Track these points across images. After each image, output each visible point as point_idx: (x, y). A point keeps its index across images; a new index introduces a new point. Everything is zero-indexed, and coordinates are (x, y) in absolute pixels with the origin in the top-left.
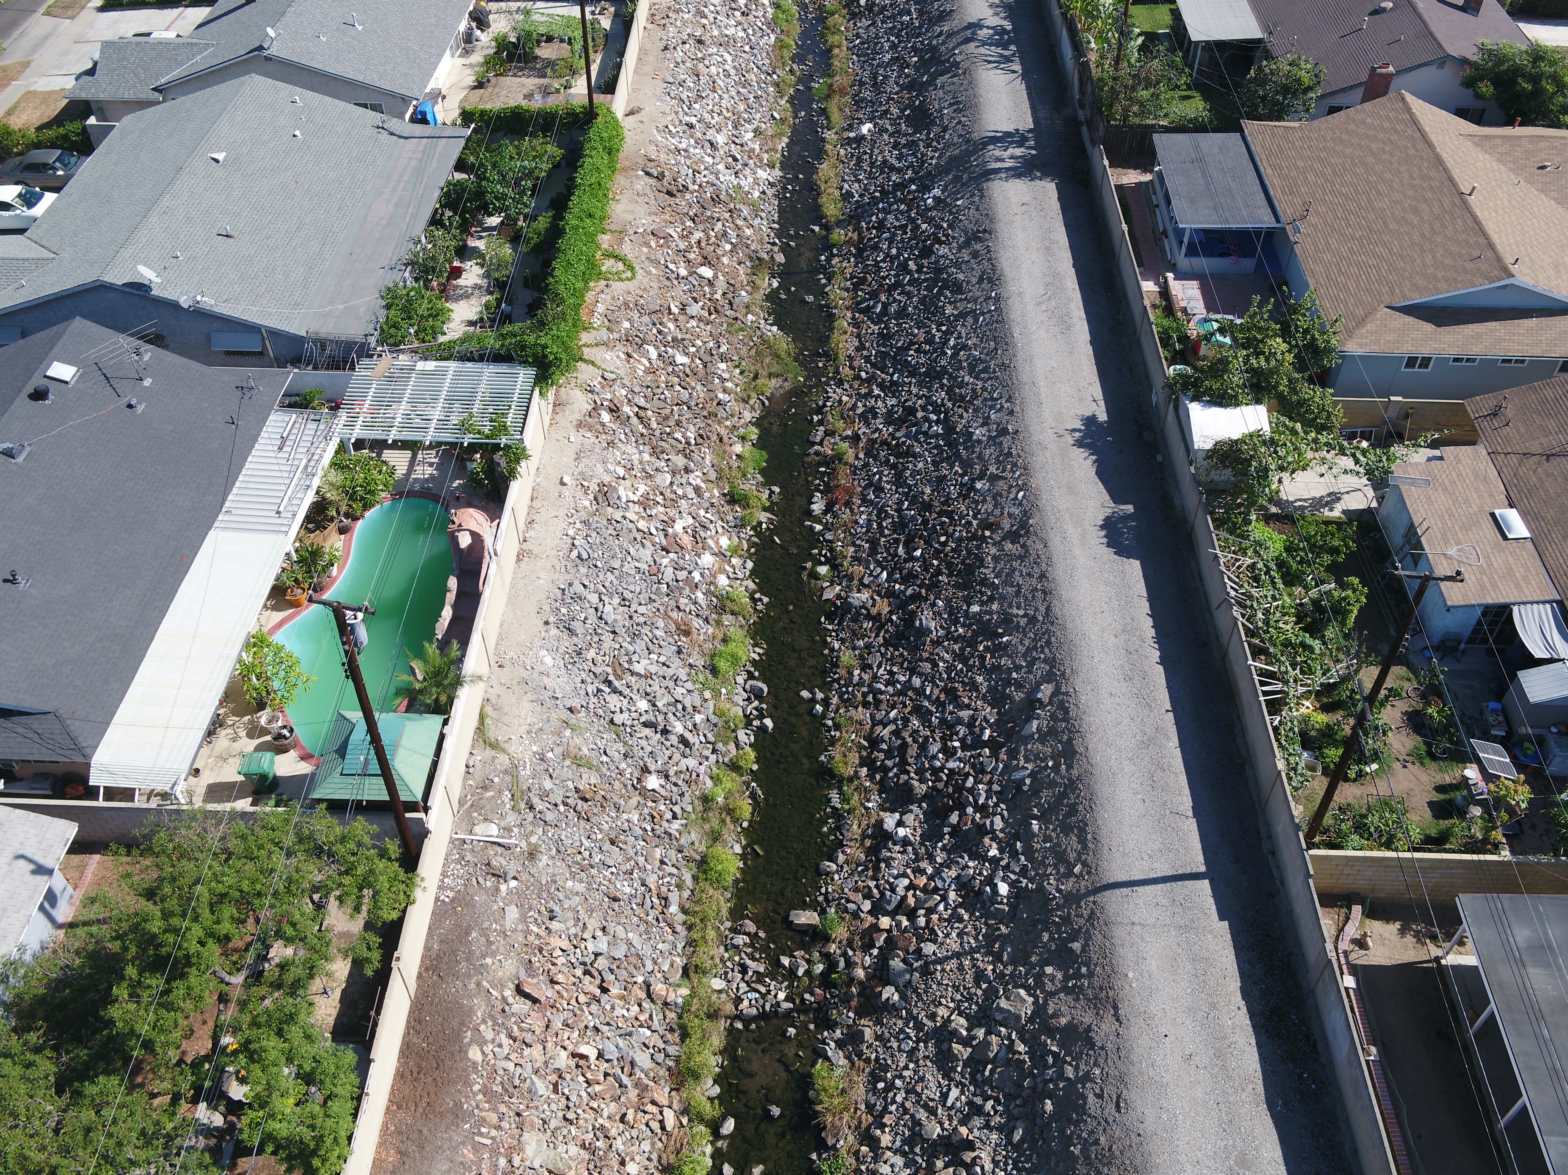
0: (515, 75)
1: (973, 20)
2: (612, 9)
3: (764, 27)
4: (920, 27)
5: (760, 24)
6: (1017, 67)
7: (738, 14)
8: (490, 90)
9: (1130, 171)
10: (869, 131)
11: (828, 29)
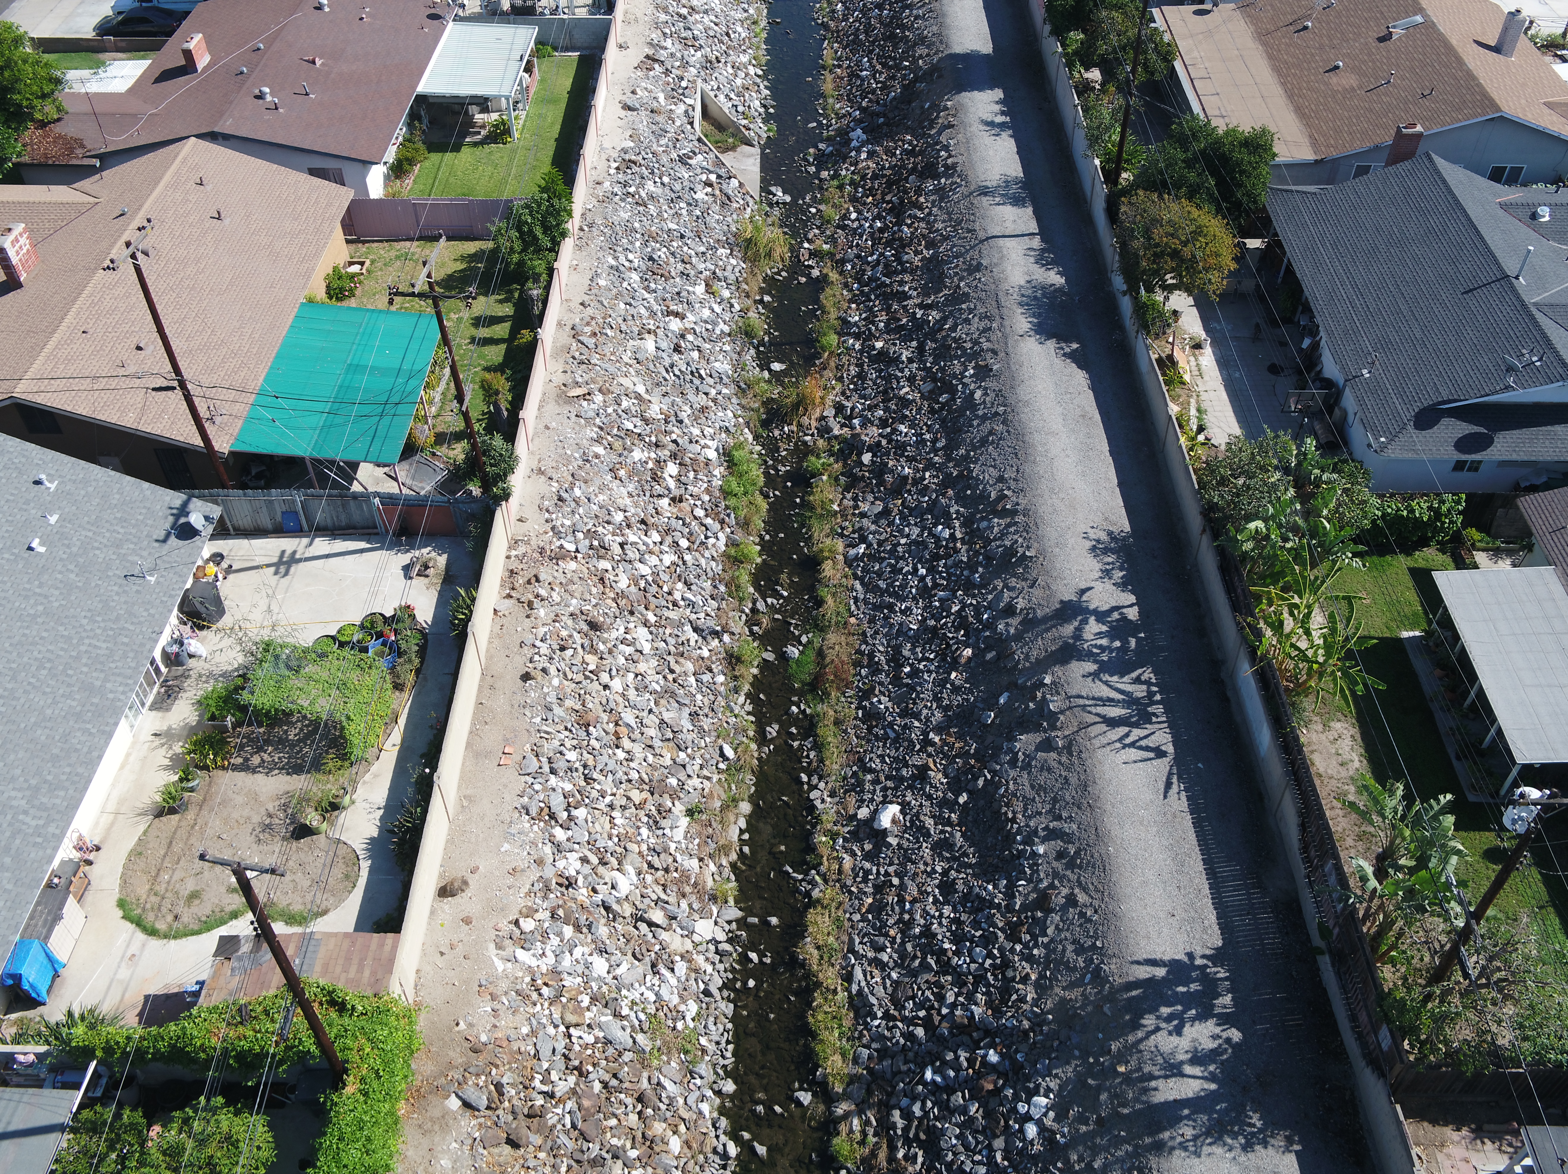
0: (245, 767)
1: (1069, 595)
2: (442, 560)
3: (709, 521)
4: (972, 566)
5: (700, 513)
6: (1162, 738)
7: (665, 502)
8: (190, 815)
9: (1448, 1132)
10: (894, 821)
11: (812, 508)
